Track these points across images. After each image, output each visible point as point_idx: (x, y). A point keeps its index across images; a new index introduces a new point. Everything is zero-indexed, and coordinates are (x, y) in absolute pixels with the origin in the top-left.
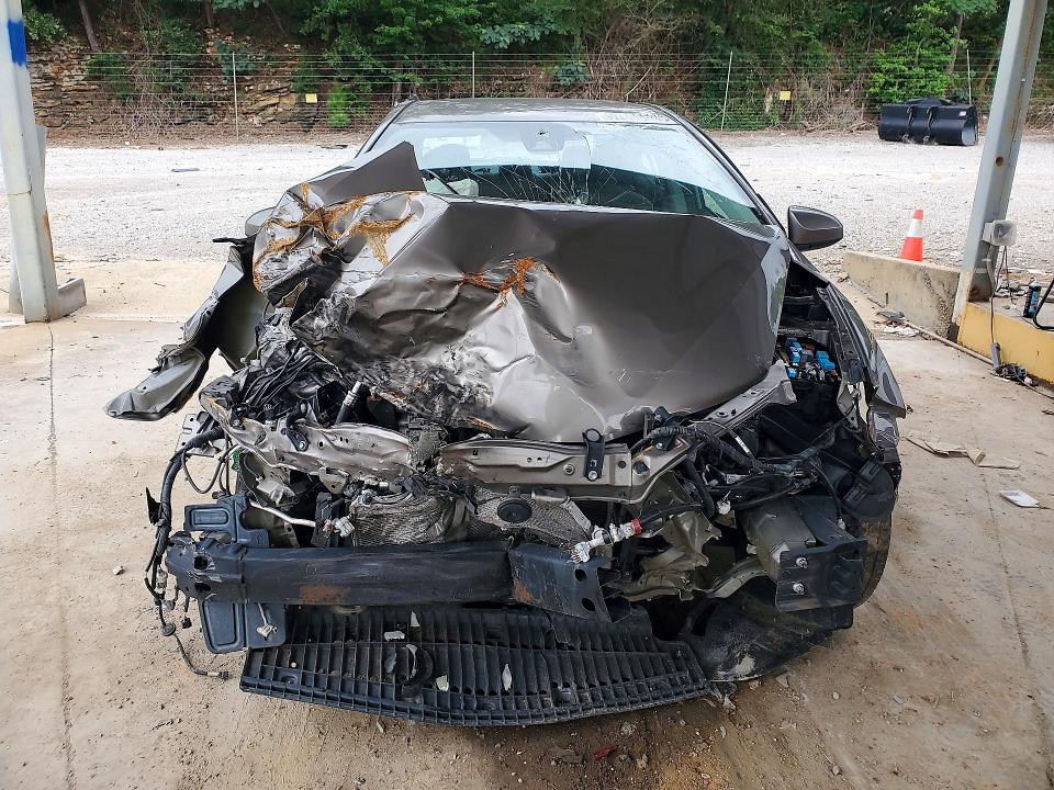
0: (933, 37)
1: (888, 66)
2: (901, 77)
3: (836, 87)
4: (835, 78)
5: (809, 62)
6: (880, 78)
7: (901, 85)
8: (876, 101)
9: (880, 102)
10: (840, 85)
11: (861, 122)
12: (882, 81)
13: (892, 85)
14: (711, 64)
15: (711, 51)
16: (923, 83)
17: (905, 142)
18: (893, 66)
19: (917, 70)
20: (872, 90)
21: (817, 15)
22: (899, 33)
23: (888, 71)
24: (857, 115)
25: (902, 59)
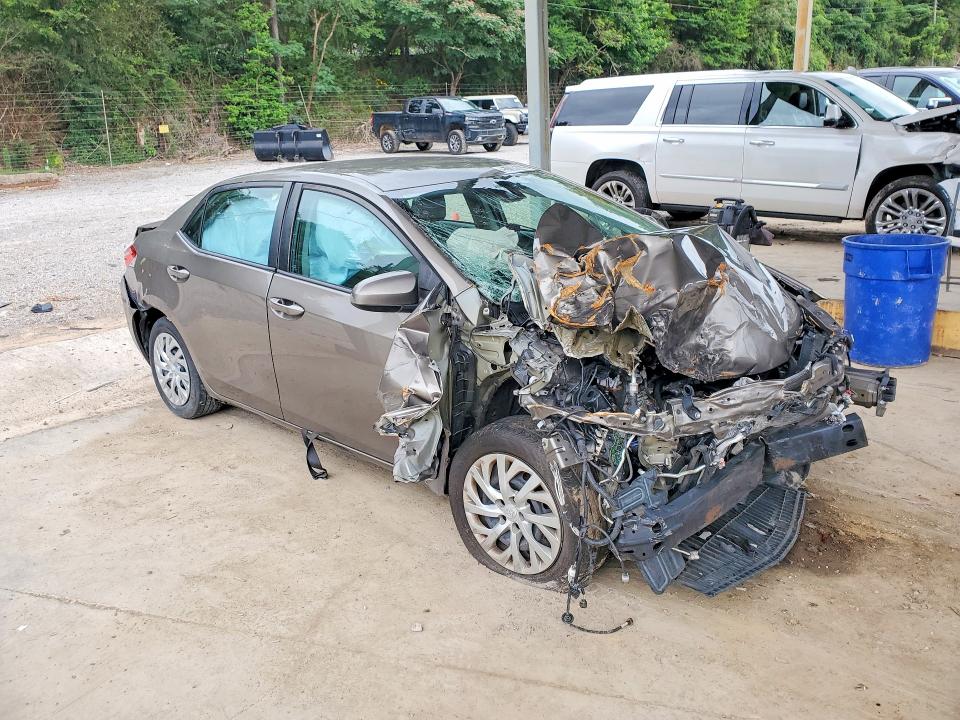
0: (266, 75)
1: (236, 99)
2: (251, 108)
3: (197, 118)
4: (194, 111)
5: (168, 97)
6: (235, 110)
7: (253, 114)
8: (235, 129)
9: (239, 129)
10: (200, 116)
11: (227, 147)
12: (237, 112)
13: (245, 115)
14: (74, 102)
15: (70, 89)
16: (268, 112)
17: (280, 161)
18: (242, 99)
19: (263, 102)
20: (230, 119)
21: (163, 55)
22: (236, 72)
23: (238, 104)
24: (222, 142)
25: (247, 93)
